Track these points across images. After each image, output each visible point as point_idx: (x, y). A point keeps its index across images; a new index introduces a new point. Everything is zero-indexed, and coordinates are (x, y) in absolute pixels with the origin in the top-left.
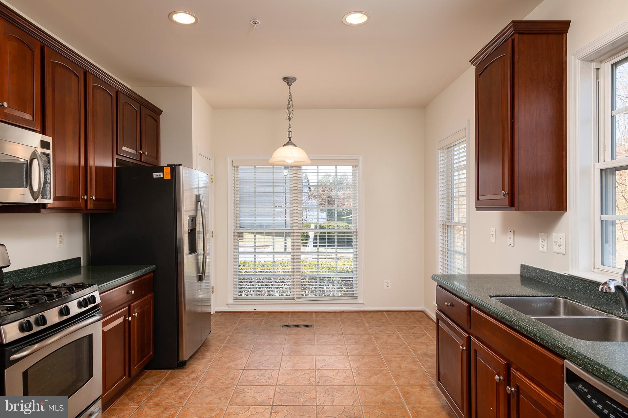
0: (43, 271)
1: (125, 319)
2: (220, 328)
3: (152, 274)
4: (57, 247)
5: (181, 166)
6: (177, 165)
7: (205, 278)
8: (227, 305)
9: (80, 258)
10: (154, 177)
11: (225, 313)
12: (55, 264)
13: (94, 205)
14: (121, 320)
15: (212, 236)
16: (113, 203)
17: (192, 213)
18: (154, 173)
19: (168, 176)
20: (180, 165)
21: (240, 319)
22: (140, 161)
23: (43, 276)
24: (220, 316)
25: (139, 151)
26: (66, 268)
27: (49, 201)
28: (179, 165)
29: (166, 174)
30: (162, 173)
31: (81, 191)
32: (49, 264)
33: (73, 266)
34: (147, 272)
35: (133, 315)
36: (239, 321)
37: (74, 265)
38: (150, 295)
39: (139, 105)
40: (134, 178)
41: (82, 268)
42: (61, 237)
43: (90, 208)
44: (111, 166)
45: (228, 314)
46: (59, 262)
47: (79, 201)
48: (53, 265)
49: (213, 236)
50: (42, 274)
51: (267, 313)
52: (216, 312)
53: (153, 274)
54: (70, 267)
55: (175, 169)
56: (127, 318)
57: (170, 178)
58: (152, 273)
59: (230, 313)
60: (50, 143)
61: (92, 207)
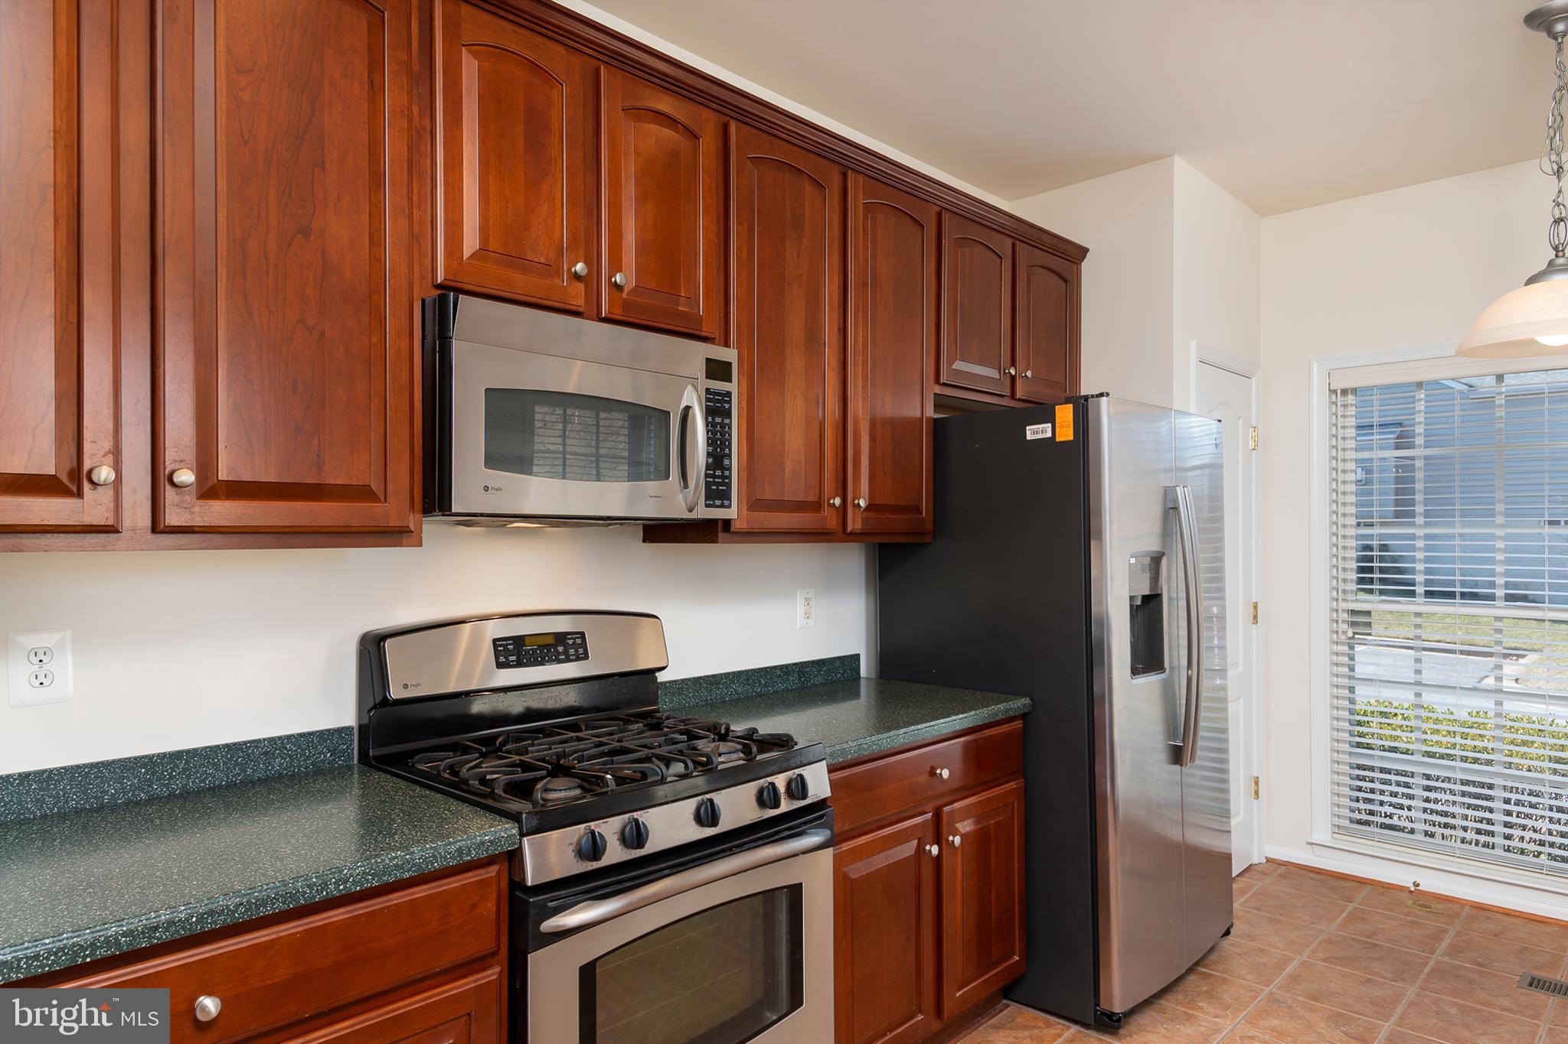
0: (760, 683)
1: (920, 850)
2: (1271, 920)
3: (1019, 724)
4: (798, 625)
5: (1104, 399)
6: (1093, 396)
7: (1199, 753)
8: (1310, 846)
9: (857, 657)
10: (1029, 437)
11: (1302, 872)
12: (790, 669)
13: (864, 520)
14: (908, 849)
15: (1252, 618)
16: (924, 515)
17: (1153, 545)
18: (1028, 428)
19: (1066, 434)
20: (1101, 395)
21: (1351, 906)
22: (1013, 396)
23: (760, 695)
24: (1282, 876)
25: (1007, 371)
26: (819, 680)
27: (732, 513)
28: (1097, 396)
29: (1062, 427)
30: (1050, 425)
31: (829, 485)
32: (775, 667)
33: (839, 675)
34: (997, 718)
35: (948, 840)
36: (1346, 912)
37: (842, 674)
38: (1013, 785)
39: (1009, 242)
40: (977, 446)
41: (863, 684)
42: (807, 601)
43: (853, 529)
44: (918, 414)
45: (1312, 875)
46: (801, 663)
47: (822, 512)
48: (785, 670)
49: (1255, 617)
50: (759, 690)
51: (1467, 909)
52: (1269, 860)
53: (1023, 724)
54: (830, 678)
55: (1086, 409)
56: (928, 847)
57: (1072, 439)
58: (1021, 721)
59: (1321, 874)
60: (730, 364)
61: (860, 527)
